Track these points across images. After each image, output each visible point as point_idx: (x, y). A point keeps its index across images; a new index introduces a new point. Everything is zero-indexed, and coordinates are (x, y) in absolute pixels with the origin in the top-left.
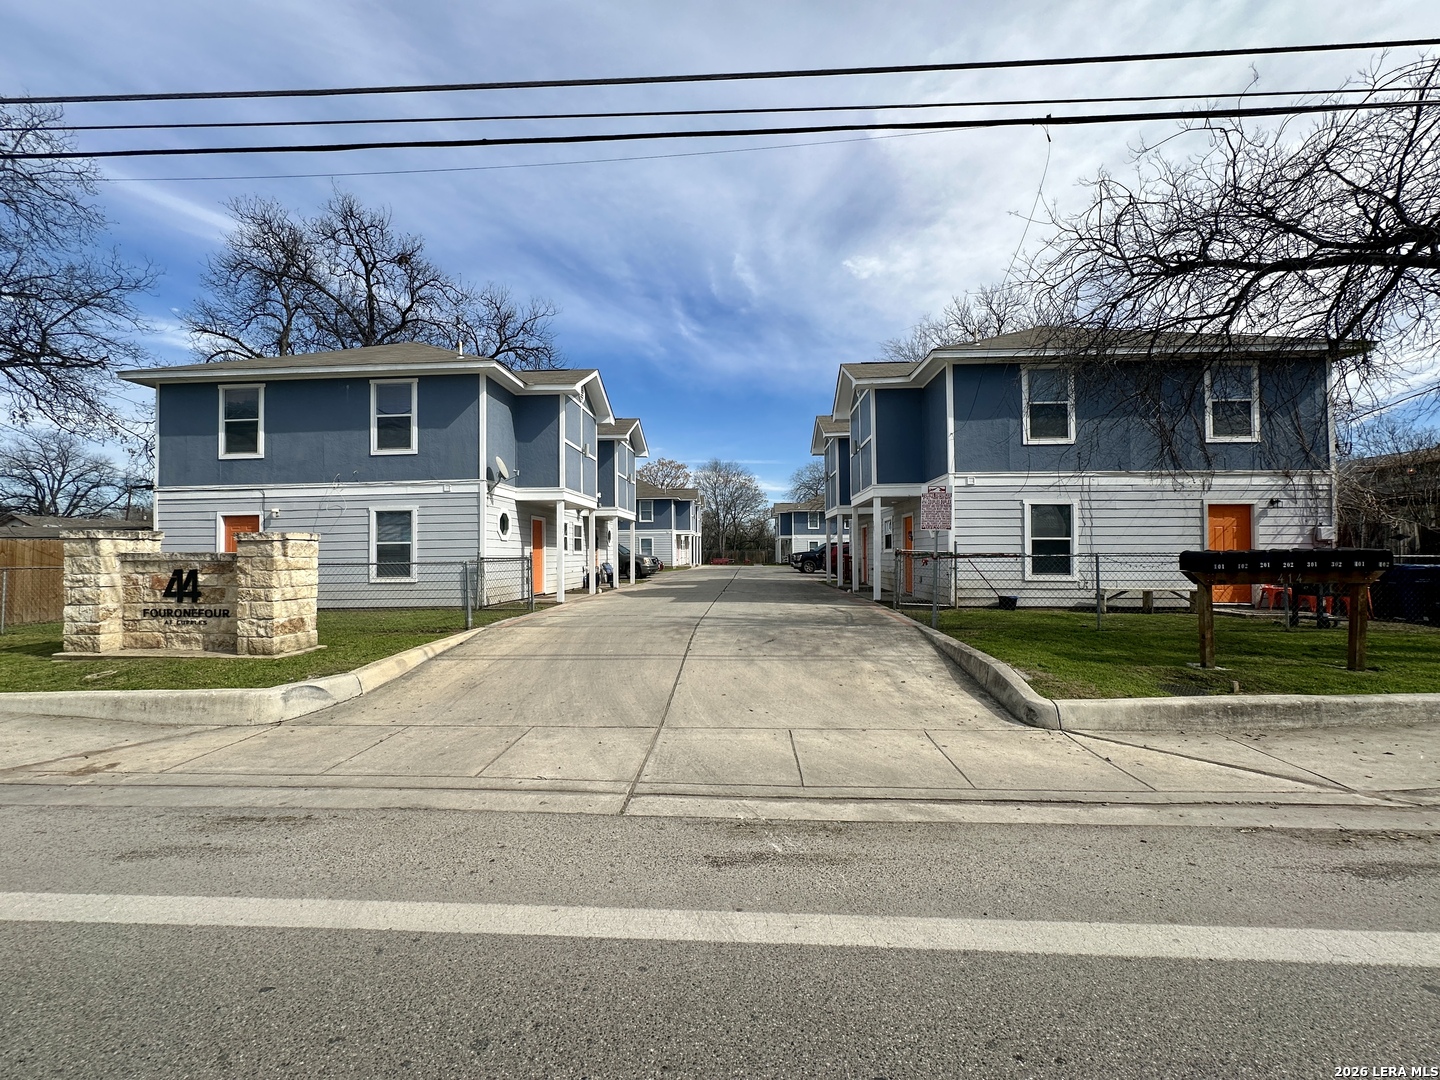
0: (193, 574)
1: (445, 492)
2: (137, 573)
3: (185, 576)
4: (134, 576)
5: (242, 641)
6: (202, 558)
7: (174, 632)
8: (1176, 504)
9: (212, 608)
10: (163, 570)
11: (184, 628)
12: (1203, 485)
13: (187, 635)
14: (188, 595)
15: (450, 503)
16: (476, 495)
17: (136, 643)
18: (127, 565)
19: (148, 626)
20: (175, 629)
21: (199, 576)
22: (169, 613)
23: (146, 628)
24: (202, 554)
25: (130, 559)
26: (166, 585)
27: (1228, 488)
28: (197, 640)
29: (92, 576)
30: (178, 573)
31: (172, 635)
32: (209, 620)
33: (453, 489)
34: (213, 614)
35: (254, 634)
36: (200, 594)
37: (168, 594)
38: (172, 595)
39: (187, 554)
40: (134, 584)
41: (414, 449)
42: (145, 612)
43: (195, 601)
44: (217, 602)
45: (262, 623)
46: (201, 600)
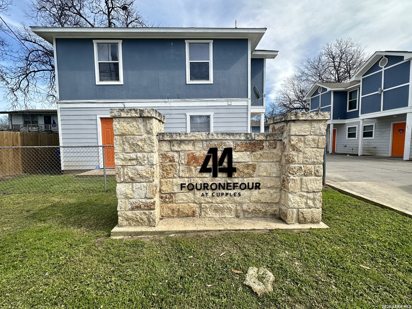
0: (228, 152)
1: (229, 105)
2: (172, 151)
3: (219, 154)
4: (170, 154)
5: (293, 213)
6: (238, 137)
7: (208, 203)
9: (246, 181)
10: (197, 149)
11: (219, 199)
13: (221, 205)
14: (222, 170)
15: (231, 111)
16: (245, 107)
17: (173, 213)
18: (164, 144)
19: (185, 198)
20: (210, 200)
21: (234, 153)
22: (205, 186)
23: (182, 199)
24: (237, 134)
25: (167, 138)
26: (201, 161)
28: (230, 210)
29: (145, 154)
30: (213, 151)
31: (207, 205)
32: (243, 192)
33: (234, 103)
34: (246, 187)
35: (304, 206)
36: (235, 170)
37: (204, 169)
38: (208, 171)
39: (222, 134)
40: (170, 161)
41: (211, 81)
42: (182, 186)
43: (230, 176)
44: (251, 176)
45: (311, 195)
46: (235, 175)
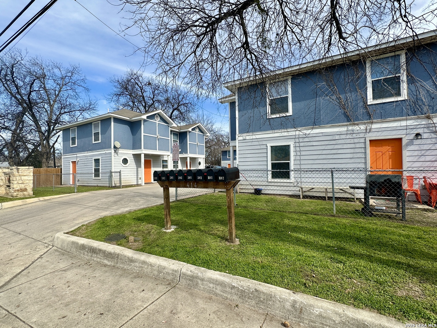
1: (106, 153)
8: (348, 141)
12: (366, 129)
15: (106, 156)
16: (110, 153)
27: (383, 129)
41: (100, 141)
